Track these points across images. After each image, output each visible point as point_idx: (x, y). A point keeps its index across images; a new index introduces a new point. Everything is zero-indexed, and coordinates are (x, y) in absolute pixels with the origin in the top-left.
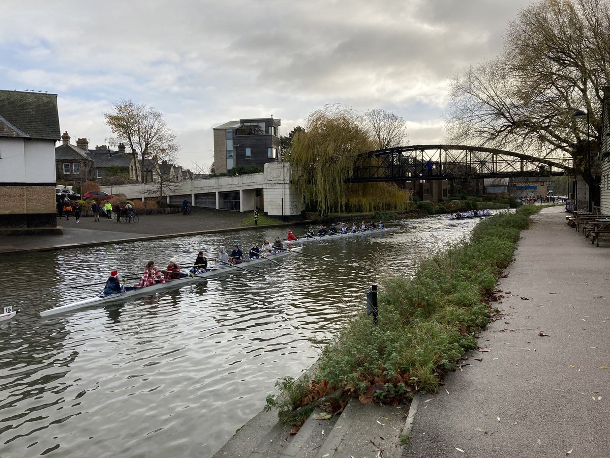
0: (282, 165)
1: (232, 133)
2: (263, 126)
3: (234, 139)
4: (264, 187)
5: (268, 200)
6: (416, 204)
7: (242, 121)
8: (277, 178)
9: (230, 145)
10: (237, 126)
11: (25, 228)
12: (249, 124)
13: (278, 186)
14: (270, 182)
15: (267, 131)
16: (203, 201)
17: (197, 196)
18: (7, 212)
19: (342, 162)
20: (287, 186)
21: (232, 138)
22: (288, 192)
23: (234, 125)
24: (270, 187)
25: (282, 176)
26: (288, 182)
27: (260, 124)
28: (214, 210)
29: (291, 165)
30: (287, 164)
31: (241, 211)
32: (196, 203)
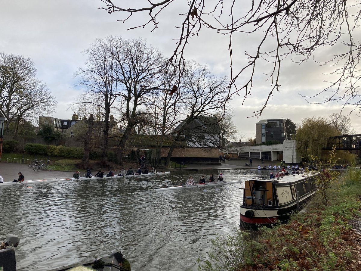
0: (292, 141)
1: (264, 126)
2: (278, 122)
3: (265, 128)
4: (283, 150)
5: (285, 156)
6: (358, 161)
7: (268, 120)
8: (290, 147)
9: (263, 131)
10: (266, 122)
11: (210, 162)
12: (271, 122)
13: (290, 150)
14: (286, 148)
15: (280, 125)
16: (254, 155)
17: (251, 153)
18: (206, 157)
19: (322, 140)
20: (295, 150)
21: (264, 128)
22: (295, 153)
23: (265, 122)
24: (286, 150)
25: (292, 145)
26: (295, 148)
27: (277, 122)
28: (259, 159)
29: (296, 141)
30: (295, 141)
31: (272, 160)
32: (250, 156)
